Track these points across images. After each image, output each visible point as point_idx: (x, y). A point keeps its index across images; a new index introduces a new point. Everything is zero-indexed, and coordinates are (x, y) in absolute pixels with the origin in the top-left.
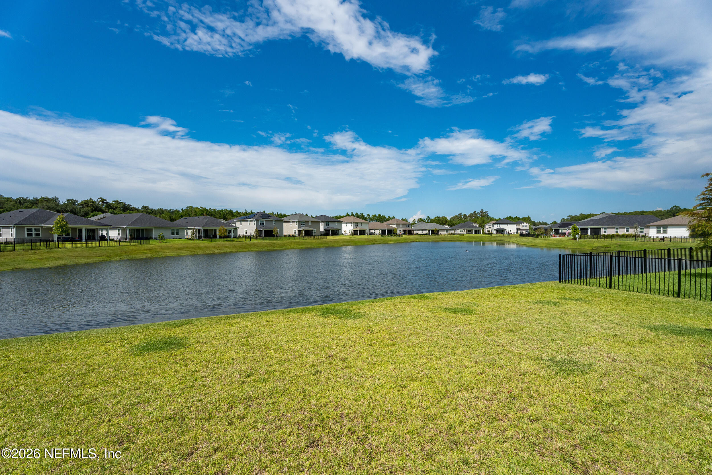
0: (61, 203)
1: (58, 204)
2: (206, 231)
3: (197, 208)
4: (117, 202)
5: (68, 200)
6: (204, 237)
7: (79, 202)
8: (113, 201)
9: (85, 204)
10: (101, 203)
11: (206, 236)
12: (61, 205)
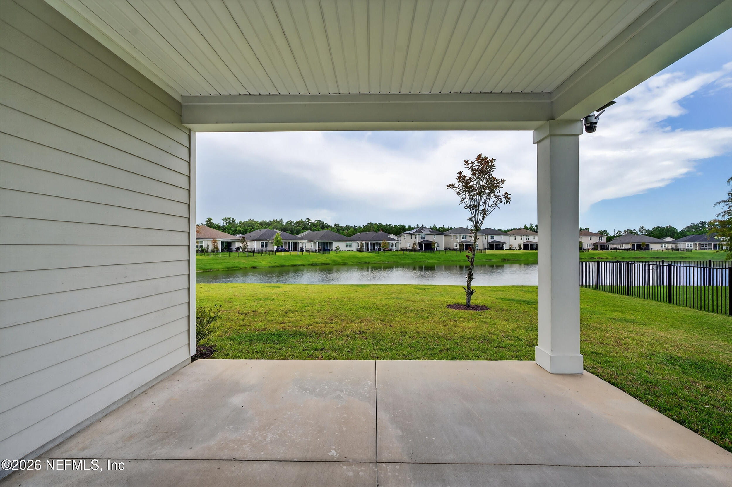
0: (284, 224)
1: (282, 225)
2: (373, 245)
3: (376, 224)
4: (318, 221)
5: (288, 222)
6: (371, 250)
7: (294, 223)
8: (315, 221)
9: (298, 224)
10: (307, 223)
11: (373, 249)
12: (284, 226)
